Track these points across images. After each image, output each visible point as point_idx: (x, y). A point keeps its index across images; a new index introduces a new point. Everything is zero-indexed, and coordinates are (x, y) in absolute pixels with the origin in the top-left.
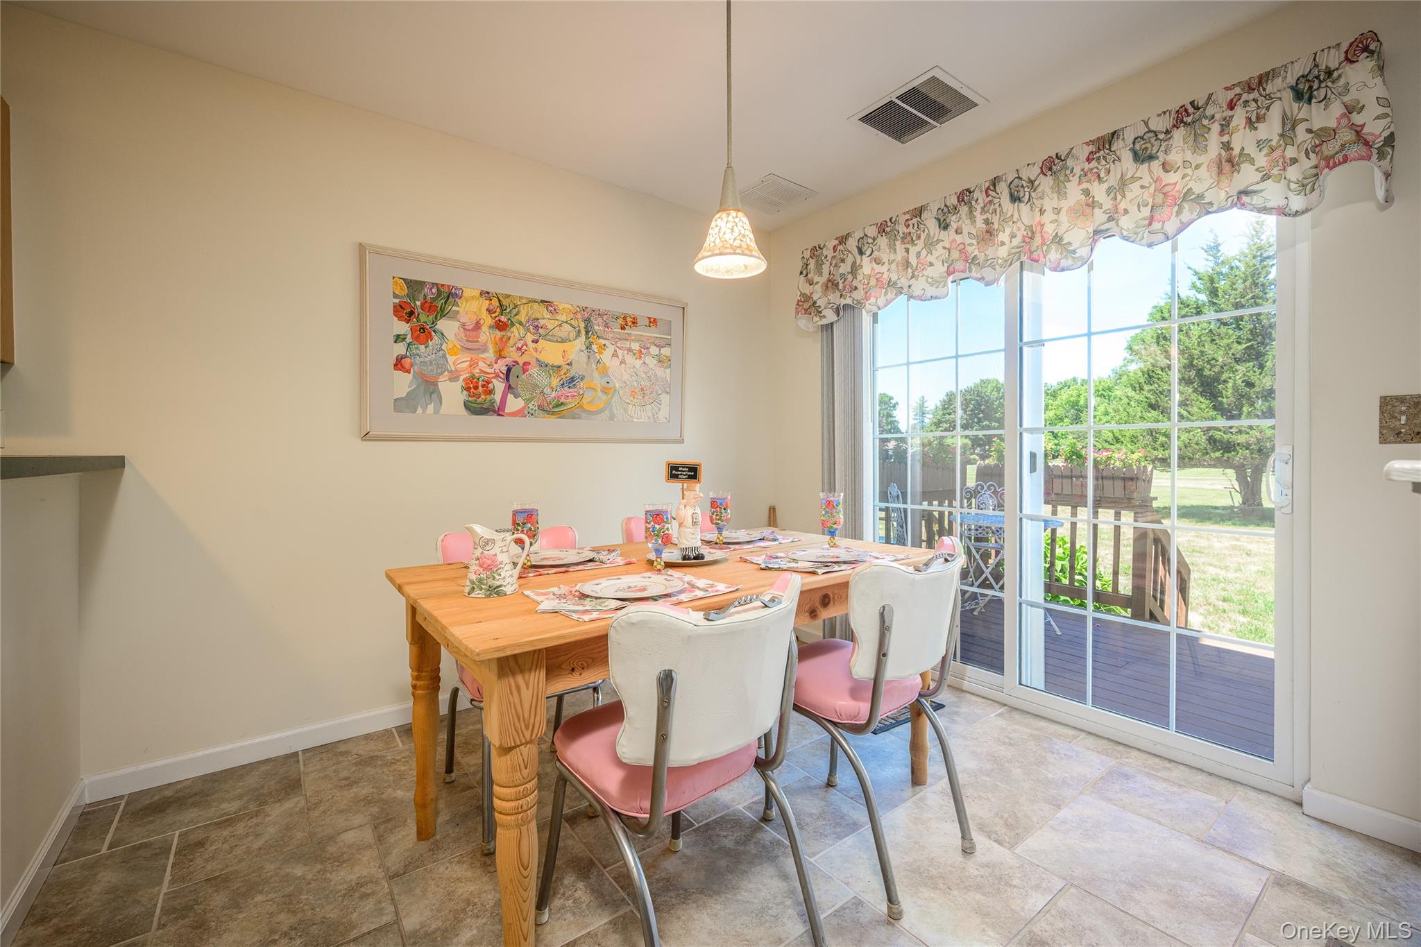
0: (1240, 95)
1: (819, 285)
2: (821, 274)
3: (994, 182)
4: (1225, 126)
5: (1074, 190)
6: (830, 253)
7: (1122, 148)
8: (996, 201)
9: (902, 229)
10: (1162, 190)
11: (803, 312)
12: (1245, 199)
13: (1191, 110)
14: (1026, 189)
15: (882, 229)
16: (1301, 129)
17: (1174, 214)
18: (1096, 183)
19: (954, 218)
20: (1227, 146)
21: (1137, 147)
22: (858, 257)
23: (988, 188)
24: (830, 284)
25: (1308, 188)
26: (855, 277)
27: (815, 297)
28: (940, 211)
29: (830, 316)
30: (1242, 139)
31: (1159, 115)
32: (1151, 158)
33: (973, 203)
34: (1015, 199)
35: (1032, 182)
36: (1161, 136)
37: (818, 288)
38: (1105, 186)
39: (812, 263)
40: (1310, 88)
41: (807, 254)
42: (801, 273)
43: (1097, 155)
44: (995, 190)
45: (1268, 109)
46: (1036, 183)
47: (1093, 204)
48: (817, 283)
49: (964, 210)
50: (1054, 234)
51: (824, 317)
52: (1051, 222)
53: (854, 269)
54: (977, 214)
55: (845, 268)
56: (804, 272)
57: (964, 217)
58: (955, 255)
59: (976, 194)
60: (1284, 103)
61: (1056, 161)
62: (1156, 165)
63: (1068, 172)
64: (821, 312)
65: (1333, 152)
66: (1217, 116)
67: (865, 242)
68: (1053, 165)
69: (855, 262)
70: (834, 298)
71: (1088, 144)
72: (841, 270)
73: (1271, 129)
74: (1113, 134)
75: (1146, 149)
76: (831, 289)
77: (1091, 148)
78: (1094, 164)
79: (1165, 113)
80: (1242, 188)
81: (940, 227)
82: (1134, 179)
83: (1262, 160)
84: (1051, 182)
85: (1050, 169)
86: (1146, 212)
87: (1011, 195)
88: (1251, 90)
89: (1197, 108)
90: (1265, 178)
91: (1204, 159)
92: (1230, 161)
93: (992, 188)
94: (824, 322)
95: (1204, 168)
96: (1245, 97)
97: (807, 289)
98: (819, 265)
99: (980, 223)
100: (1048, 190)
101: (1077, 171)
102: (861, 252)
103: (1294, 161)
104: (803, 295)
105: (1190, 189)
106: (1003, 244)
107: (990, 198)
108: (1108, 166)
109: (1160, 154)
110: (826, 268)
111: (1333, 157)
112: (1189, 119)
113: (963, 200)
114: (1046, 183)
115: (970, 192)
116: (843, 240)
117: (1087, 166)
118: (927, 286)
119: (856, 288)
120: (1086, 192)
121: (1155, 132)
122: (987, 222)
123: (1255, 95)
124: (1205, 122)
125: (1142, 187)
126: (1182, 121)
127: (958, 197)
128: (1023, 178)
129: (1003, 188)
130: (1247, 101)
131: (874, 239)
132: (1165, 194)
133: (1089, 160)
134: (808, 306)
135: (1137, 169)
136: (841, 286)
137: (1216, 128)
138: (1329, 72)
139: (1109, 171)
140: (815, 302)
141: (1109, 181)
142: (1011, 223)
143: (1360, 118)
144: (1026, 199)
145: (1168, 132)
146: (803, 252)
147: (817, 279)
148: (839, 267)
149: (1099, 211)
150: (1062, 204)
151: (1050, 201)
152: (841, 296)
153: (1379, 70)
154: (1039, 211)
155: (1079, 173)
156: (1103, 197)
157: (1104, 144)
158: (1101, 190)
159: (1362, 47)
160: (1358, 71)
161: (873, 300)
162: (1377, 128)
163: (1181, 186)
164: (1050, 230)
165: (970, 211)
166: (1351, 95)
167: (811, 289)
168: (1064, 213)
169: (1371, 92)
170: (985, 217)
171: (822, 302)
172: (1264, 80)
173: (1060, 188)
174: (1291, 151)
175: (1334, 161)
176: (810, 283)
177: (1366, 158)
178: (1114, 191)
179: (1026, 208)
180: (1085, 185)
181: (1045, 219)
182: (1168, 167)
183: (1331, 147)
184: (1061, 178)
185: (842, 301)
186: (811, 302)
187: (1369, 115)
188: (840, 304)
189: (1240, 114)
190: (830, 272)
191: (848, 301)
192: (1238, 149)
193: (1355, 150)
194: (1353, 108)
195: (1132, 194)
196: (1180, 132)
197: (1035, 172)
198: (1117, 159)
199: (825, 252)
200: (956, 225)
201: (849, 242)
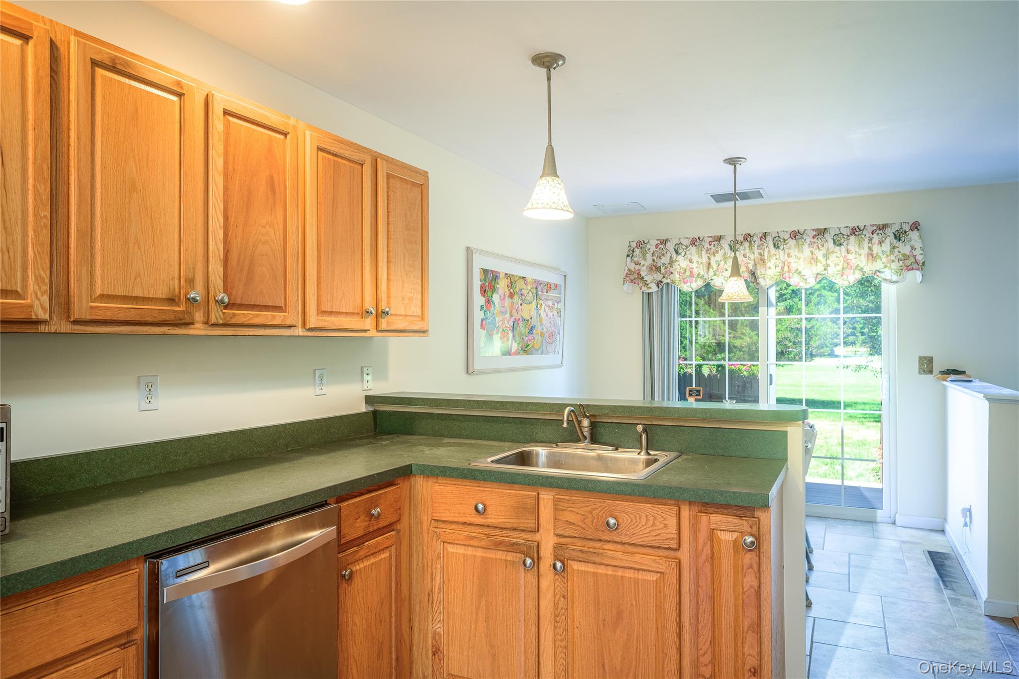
0: (876, 230)
2: (645, 260)
3: (765, 235)
4: (870, 240)
5: (807, 251)
6: (653, 249)
7: (829, 237)
8: (765, 244)
9: (707, 245)
10: (847, 262)
11: (630, 281)
12: (878, 274)
13: (858, 230)
14: (782, 243)
15: (693, 242)
16: (896, 250)
17: (852, 273)
18: (818, 250)
19: (741, 248)
20: (870, 249)
21: (835, 238)
22: (674, 255)
23: (762, 237)
24: (654, 268)
25: (899, 274)
26: (671, 266)
27: (643, 274)
28: (732, 242)
29: (654, 288)
30: (876, 249)
31: (845, 227)
32: (841, 245)
33: (753, 242)
34: (776, 247)
35: (785, 240)
36: (846, 237)
37: (644, 268)
38: (822, 252)
39: (637, 251)
40: (899, 235)
41: (634, 245)
42: (628, 256)
43: (818, 237)
44: (765, 239)
45: (886, 239)
46: (787, 241)
47: (816, 259)
48: (644, 265)
49: (747, 244)
50: (796, 268)
51: (650, 288)
52: (794, 262)
53: (671, 262)
54: (755, 248)
55: (665, 260)
56: (630, 254)
57: (747, 248)
59: (755, 238)
60: (890, 239)
61: (798, 234)
62: (843, 248)
63: (803, 240)
64: (648, 285)
65: (908, 265)
66: (867, 236)
67: (680, 247)
68: (796, 235)
69: (671, 258)
70: (659, 277)
71: (814, 230)
72: (663, 261)
73: (886, 247)
74: (825, 229)
75: (839, 240)
76: (655, 271)
77: (815, 233)
78: (815, 240)
79: (847, 227)
80: (878, 269)
81: (731, 249)
82: (833, 252)
83: (884, 259)
84: (795, 243)
85: (795, 237)
86: (840, 268)
87: (774, 244)
88: (880, 229)
89: (860, 230)
90: (885, 267)
91: (862, 252)
92: (872, 255)
93: (763, 237)
94: (650, 291)
95: (862, 256)
96: (878, 231)
97: (632, 266)
98: (644, 254)
99: (756, 254)
100: (793, 246)
101: (808, 241)
102: (677, 252)
103: (893, 261)
104: (629, 270)
105: (858, 265)
106: (770, 268)
107: (762, 242)
108: (822, 243)
109: (844, 244)
110: (649, 256)
111: (909, 266)
112: (857, 233)
113: (747, 239)
114: (792, 242)
115: (751, 236)
116: (664, 242)
117: (812, 240)
119: (672, 273)
120: (812, 253)
121: (843, 235)
122: (760, 254)
123: (881, 232)
124: (863, 236)
125: (837, 257)
126: (854, 233)
127: (744, 237)
128: (781, 237)
129: (769, 239)
130: (878, 233)
131: (687, 247)
132: (847, 263)
133: (813, 238)
134: (634, 277)
135: (835, 248)
136: (663, 271)
137: (867, 240)
138: (905, 232)
139: (823, 246)
140: (643, 278)
141: (823, 251)
142: (774, 258)
143: (915, 253)
144: (782, 247)
145: (848, 236)
146: (629, 242)
147: (642, 262)
148: (661, 259)
149: (818, 263)
150: (800, 255)
151: (794, 252)
152: (664, 277)
153: (920, 236)
154: (789, 255)
155: (809, 242)
156: (820, 258)
157: (821, 233)
158: (820, 254)
159: (915, 226)
160: (914, 235)
161: (688, 284)
162: (920, 258)
163: (854, 261)
164: (794, 266)
165: (750, 245)
166: (912, 243)
167: (637, 267)
168: (801, 260)
169: (918, 244)
170: (759, 251)
171: (648, 278)
172: (884, 227)
173: (799, 247)
174: (892, 257)
175: (909, 268)
176: (637, 263)
177: (918, 269)
178: (826, 256)
179: (781, 252)
180: (812, 249)
181: (791, 260)
182: (848, 252)
183: (908, 263)
184: (800, 242)
185: (665, 281)
186: (636, 276)
187: (917, 252)
188: (661, 282)
189: (876, 238)
190: (653, 260)
191: (669, 281)
192: (875, 252)
193: (915, 266)
194: (913, 248)
195: (833, 259)
196: (852, 238)
197: (787, 236)
198: (826, 241)
199: (648, 246)
200: (743, 252)
201: (668, 244)
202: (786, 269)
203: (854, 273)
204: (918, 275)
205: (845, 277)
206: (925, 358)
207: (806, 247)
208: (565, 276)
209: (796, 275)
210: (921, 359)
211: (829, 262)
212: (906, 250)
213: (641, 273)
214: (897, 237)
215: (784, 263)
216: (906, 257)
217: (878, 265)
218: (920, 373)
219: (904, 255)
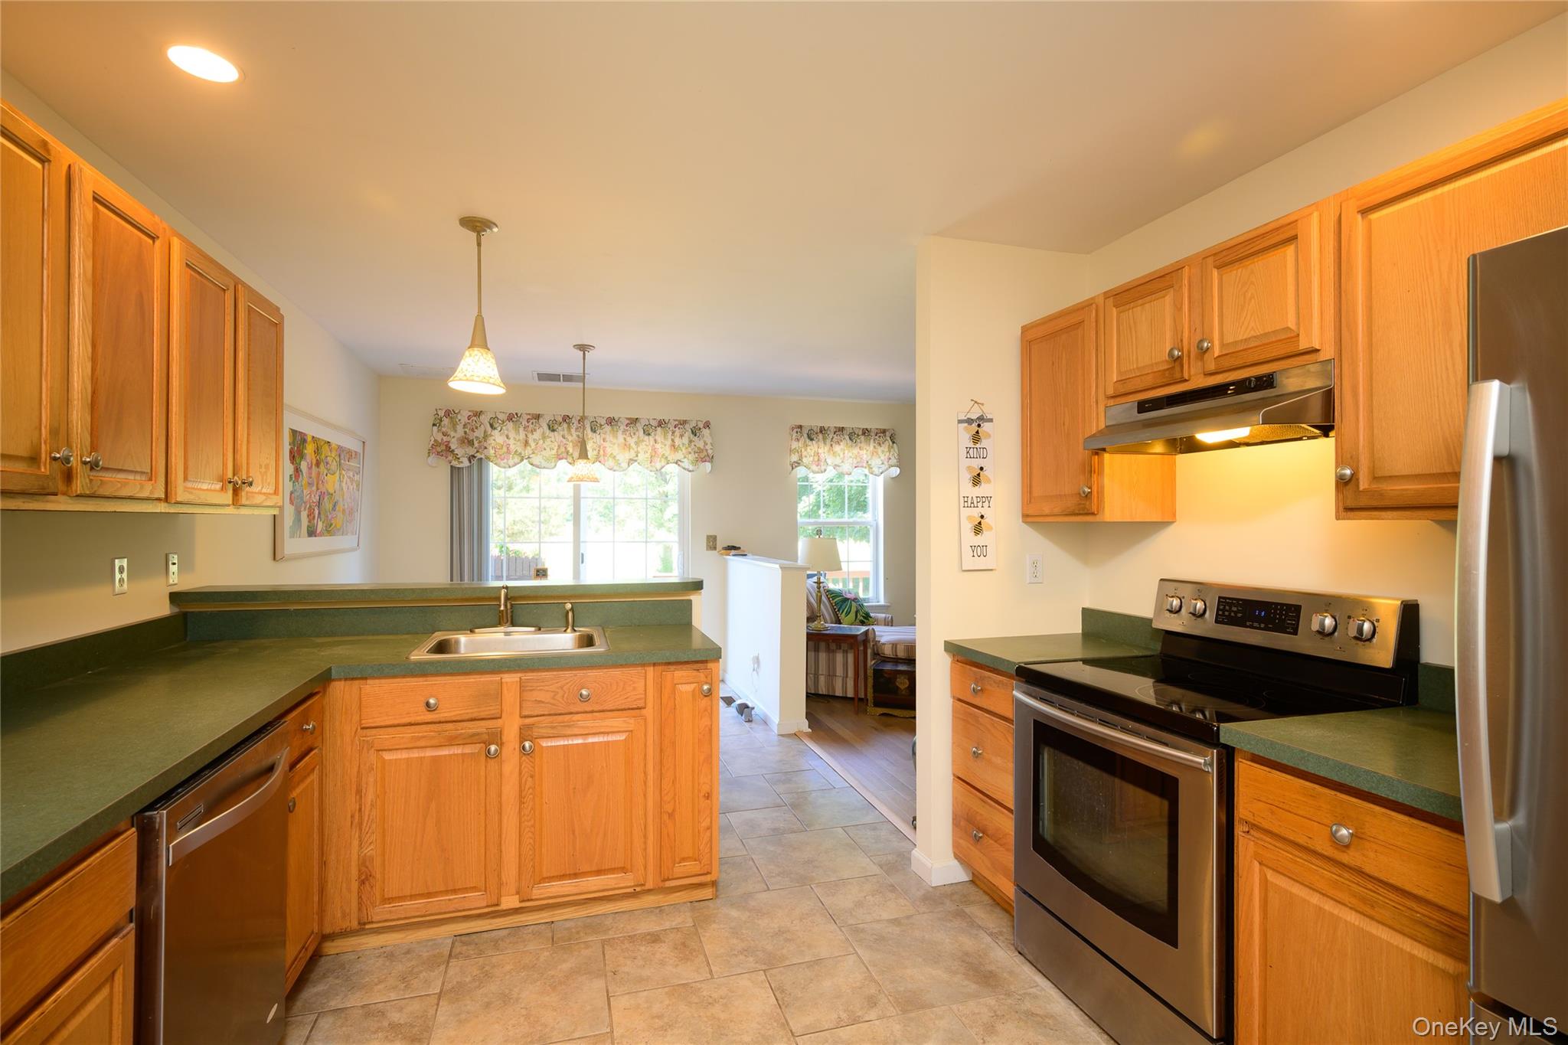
0: (678, 425)
1: (455, 439)
2: (456, 431)
3: (583, 418)
4: (673, 433)
5: (621, 437)
6: (464, 420)
7: (640, 427)
8: (583, 427)
9: (524, 423)
10: (654, 450)
11: (436, 453)
12: (679, 463)
13: (663, 423)
14: (599, 428)
15: (510, 418)
16: (693, 444)
18: (630, 437)
19: (560, 428)
20: (673, 440)
21: (645, 428)
22: (489, 429)
23: (580, 420)
24: (466, 441)
25: (696, 466)
26: (485, 441)
27: (453, 447)
28: (550, 421)
29: (466, 463)
30: (678, 441)
31: (653, 419)
32: (649, 434)
33: (571, 424)
34: (594, 431)
35: (601, 425)
36: (653, 428)
39: (446, 421)
40: (695, 431)
41: (441, 413)
42: (434, 425)
43: (630, 425)
44: (583, 422)
45: (685, 433)
46: (603, 427)
47: (630, 447)
48: (454, 437)
49: (565, 425)
50: (610, 453)
51: (462, 462)
52: (609, 447)
53: (486, 437)
54: (573, 431)
55: (479, 433)
56: (437, 423)
57: (565, 429)
58: (563, 449)
59: (573, 420)
60: (688, 434)
61: (613, 421)
62: (651, 438)
63: (618, 427)
64: (459, 458)
66: (671, 429)
67: (496, 421)
68: (611, 421)
69: (485, 432)
70: (471, 451)
71: (627, 419)
72: (475, 434)
73: (685, 440)
74: (637, 419)
75: (648, 430)
76: (467, 445)
77: (628, 422)
78: (628, 428)
79: (655, 419)
80: (678, 458)
81: (549, 429)
82: (643, 441)
83: (683, 450)
84: (610, 429)
85: (610, 423)
86: (649, 456)
87: (591, 428)
88: (681, 424)
89: (665, 423)
90: (685, 457)
91: (666, 442)
92: (674, 446)
93: (582, 420)
94: (461, 466)
95: (667, 446)
97: (439, 437)
98: (454, 426)
99: (575, 436)
100: (608, 432)
101: (622, 428)
102: (492, 426)
103: (690, 453)
104: (435, 441)
105: (663, 452)
107: (580, 425)
108: (634, 431)
109: (652, 434)
110: (460, 428)
111: (701, 457)
112: (663, 426)
113: (565, 421)
114: (608, 428)
115: (569, 418)
116: (478, 414)
117: (625, 427)
118: (542, 461)
119: (486, 448)
120: (625, 439)
121: (652, 426)
122: (579, 436)
123: (682, 426)
124: (667, 429)
125: (647, 445)
126: (660, 425)
127: (562, 418)
128: (598, 422)
129: (587, 423)
130: (679, 427)
131: (503, 422)
132: (655, 452)
133: (627, 426)
134: (443, 450)
135: (645, 437)
137: (670, 433)
138: (700, 429)
139: (635, 434)
140: (453, 451)
141: (635, 439)
142: (592, 441)
143: (707, 447)
144: (598, 432)
145: (656, 427)
146: (436, 410)
147: (452, 434)
148: (474, 432)
149: (631, 450)
150: (615, 441)
151: (609, 437)
152: (478, 452)
153: (711, 434)
154: (604, 440)
155: (622, 430)
156: (633, 445)
157: (634, 421)
158: (632, 441)
159: (707, 425)
160: (706, 432)
161: (505, 461)
162: (710, 452)
163: (660, 450)
164: (609, 450)
165: (569, 428)
166: (705, 439)
167: (445, 438)
168: (616, 445)
169: (709, 441)
170: (577, 433)
171: (459, 452)
172: (685, 422)
173: (614, 433)
174: (690, 449)
175: (703, 460)
176: (445, 434)
177: (709, 462)
178: (637, 443)
179: (598, 437)
180: (624, 436)
181: (606, 444)
182: (656, 441)
183: (702, 455)
184: (615, 429)
185: (478, 455)
186: (444, 448)
187: (709, 447)
188: (474, 456)
189: (677, 431)
190: (465, 433)
191: (483, 456)
192: (677, 444)
193: (707, 459)
194: (705, 444)
195: (642, 447)
196: (659, 429)
197: (603, 422)
198: (637, 430)
199: (459, 417)
200: (562, 433)
201: (482, 417)
202: (602, 452)
203: (660, 461)
204: (708, 465)
205: (653, 464)
206: (711, 536)
207: (620, 432)
208: (364, 442)
209: (611, 459)
210: (709, 537)
211: (639, 449)
212: (701, 445)
213: (450, 445)
214: (694, 433)
215: (600, 447)
216: (700, 451)
217: (679, 455)
218: (707, 550)
219: (699, 448)
